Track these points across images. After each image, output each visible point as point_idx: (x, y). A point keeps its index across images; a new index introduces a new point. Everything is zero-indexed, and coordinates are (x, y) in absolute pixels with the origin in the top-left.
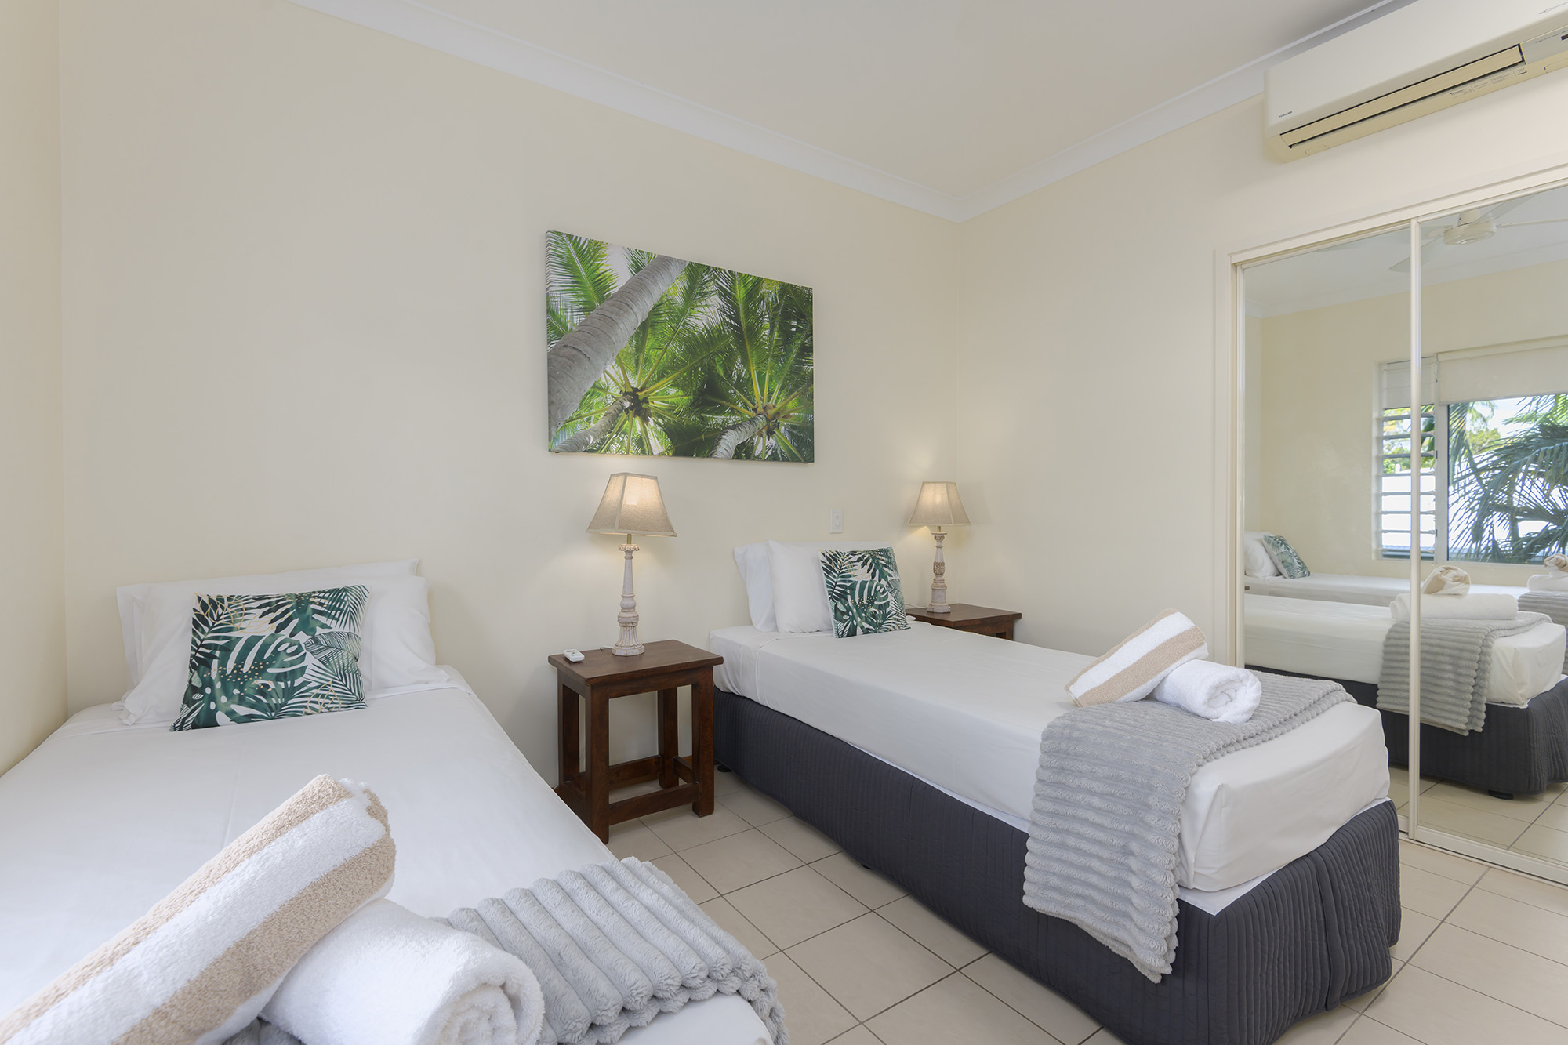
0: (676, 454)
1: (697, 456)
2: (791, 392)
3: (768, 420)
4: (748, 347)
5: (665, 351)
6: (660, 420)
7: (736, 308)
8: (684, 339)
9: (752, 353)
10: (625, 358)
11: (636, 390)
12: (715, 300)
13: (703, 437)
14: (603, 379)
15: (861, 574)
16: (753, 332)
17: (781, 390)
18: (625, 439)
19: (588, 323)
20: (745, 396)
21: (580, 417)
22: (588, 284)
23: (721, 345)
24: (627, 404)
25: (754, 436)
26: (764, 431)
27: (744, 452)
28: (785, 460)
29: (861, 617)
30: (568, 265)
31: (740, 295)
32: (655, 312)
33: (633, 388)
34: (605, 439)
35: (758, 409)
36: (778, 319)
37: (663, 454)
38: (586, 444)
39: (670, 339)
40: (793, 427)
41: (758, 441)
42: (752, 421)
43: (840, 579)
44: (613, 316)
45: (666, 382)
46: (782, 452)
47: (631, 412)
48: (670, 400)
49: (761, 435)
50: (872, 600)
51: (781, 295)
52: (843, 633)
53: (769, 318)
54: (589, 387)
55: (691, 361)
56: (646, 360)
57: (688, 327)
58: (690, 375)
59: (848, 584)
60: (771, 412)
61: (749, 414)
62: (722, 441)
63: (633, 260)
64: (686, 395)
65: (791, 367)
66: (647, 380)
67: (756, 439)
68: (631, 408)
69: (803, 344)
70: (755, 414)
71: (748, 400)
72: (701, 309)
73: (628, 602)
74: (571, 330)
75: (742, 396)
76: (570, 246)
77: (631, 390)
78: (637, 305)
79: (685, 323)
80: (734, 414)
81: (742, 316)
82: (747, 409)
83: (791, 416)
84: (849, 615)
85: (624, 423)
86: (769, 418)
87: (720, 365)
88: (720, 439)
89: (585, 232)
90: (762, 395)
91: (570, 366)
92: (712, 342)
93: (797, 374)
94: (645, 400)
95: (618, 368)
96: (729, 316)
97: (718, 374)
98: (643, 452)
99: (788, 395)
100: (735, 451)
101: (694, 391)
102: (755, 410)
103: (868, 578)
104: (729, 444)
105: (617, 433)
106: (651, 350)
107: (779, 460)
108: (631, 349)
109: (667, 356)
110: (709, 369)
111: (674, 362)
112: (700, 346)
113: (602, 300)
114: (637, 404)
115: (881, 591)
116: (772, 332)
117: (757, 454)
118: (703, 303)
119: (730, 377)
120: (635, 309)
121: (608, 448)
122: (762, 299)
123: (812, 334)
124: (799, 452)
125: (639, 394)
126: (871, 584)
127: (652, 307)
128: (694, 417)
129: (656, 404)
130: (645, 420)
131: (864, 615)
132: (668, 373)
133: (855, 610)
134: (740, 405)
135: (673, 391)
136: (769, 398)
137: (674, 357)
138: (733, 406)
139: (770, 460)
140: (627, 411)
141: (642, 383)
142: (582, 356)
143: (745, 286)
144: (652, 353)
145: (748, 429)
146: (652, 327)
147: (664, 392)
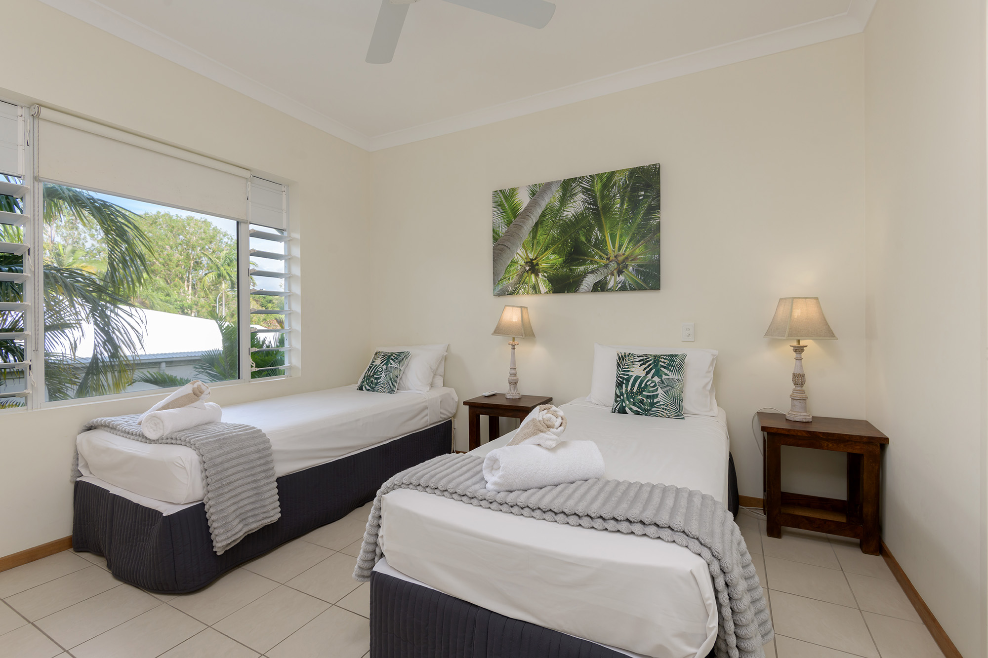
0: (554, 292)
1: (567, 292)
2: (638, 242)
3: (618, 264)
4: (603, 219)
5: (548, 235)
6: (545, 274)
7: (594, 197)
8: (559, 226)
9: (606, 222)
10: (527, 244)
11: (532, 260)
12: (580, 197)
13: (571, 280)
14: (516, 257)
15: (638, 371)
16: (607, 209)
17: (629, 242)
18: (527, 286)
19: (509, 231)
20: (601, 251)
21: (505, 278)
22: (509, 212)
23: (584, 223)
24: (527, 268)
25: (607, 276)
26: (615, 272)
27: (600, 287)
28: (632, 289)
29: (630, 401)
30: (501, 205)
31: (598, 187)
32: (543, 215)
33: (530, 259)
34: (516, 288)
35: (611, 258)
36: (628, 194)
37: (547, 293)
38: (508, 291)
39: (551, 228)
40: (639, 266)
41: (610, 280)
42: (606, 266)
43: (622, 372)
44: (521, 224)
45: (550, 251)
46: (630, 285)
47: (529, 272)
48: (551, 262)
49: (613, 275)
50: (641, 391)
51: (630, 177)
52: (615, 410)
53: (620, 196)
54: (509, 263)
55: (564, 237)
56: (538, 243)
57: (562, 218)
58: (563, 245)
59: (626, 377)
60: (621, 259)
61: (605, 261)
62: (584, 281)
63: (531, 191)
64: (560, 258)
65: (639, 225)
66: (538, 253)
67: (608, 278)
68: (529, 270)
69: (650, 205)
70: (608, 261)
71: (603, 253)
72: (571, 205)
73: (513, 371)
74: (501, 236)
75: (599, 252)
76: (501, 195)
77: (530, 260)
78: (533, 214)
79: (561, 216)
80: (592, 264)
81: (599, 200)
82: (603, 259)
83: (638, 259)
84: (620, 398)
85: (526, 278)
86: (619, 262)
87: (583, 235)
88: (583, 281)
89: (507, 186)
90: (614, 248)
91: (501, 254)
92: (578, 223)
93: (644, 228)
94: (537, 264)
95: (523, 250)
96: (589, 204)
97: (582, 241)
98: (536, 293)
99: (635, 245)
100: (593, 287)
101: (566, 254)
102: (608, 259)
103: (643, 374)
104: (589, 283)
105: (522, 284)
106: (541, 237)
107: (627, 290)
108: (530, 239)
109: (550, 237)
110: (575, 240)
111: (553, 240)
112: (570, 228)
113: (515, 217)
114: (533, 267)
115: (652, 385)
116: (622, 204)
117: (609, 287)
118: (572, 201)
119: (589, 241)
120: (532, 217)
121: (518, 292)
122: (614, 184)
123: (659, 196)
124: (645, 283)
125: (534, 261)
126: (643, 379)
127: (542, 212)
128: (565, 270)
129: (543, 265)
130: (537, 275)
131: (632, 400)
132: (550, 247)
133: (625, 396)
134: (597, 257)
135: (553, 257)
136: (619, 249)
137: (554, 237)
138: (592, 259)
139: (620, 291)
140: (527, 272)
141: (535, 256)
142: (506, 248)
143: (601, 181)
144: (541, 238)
145: (602, 272)
146: (541, 223)
147: (548, 258)
